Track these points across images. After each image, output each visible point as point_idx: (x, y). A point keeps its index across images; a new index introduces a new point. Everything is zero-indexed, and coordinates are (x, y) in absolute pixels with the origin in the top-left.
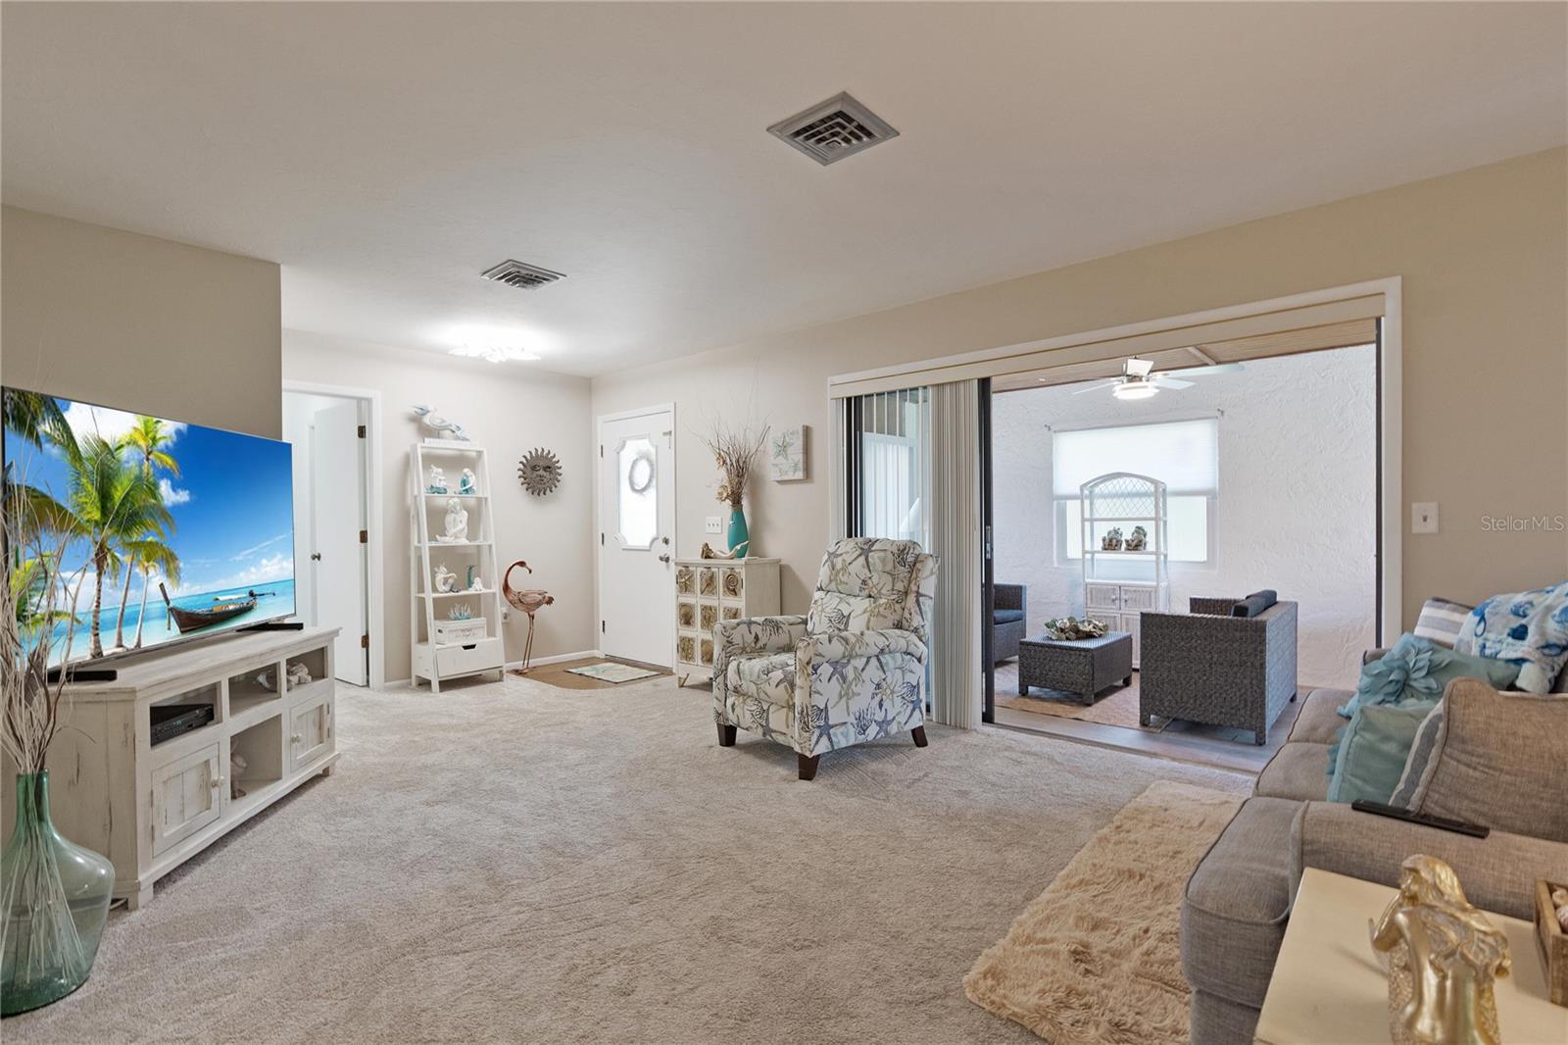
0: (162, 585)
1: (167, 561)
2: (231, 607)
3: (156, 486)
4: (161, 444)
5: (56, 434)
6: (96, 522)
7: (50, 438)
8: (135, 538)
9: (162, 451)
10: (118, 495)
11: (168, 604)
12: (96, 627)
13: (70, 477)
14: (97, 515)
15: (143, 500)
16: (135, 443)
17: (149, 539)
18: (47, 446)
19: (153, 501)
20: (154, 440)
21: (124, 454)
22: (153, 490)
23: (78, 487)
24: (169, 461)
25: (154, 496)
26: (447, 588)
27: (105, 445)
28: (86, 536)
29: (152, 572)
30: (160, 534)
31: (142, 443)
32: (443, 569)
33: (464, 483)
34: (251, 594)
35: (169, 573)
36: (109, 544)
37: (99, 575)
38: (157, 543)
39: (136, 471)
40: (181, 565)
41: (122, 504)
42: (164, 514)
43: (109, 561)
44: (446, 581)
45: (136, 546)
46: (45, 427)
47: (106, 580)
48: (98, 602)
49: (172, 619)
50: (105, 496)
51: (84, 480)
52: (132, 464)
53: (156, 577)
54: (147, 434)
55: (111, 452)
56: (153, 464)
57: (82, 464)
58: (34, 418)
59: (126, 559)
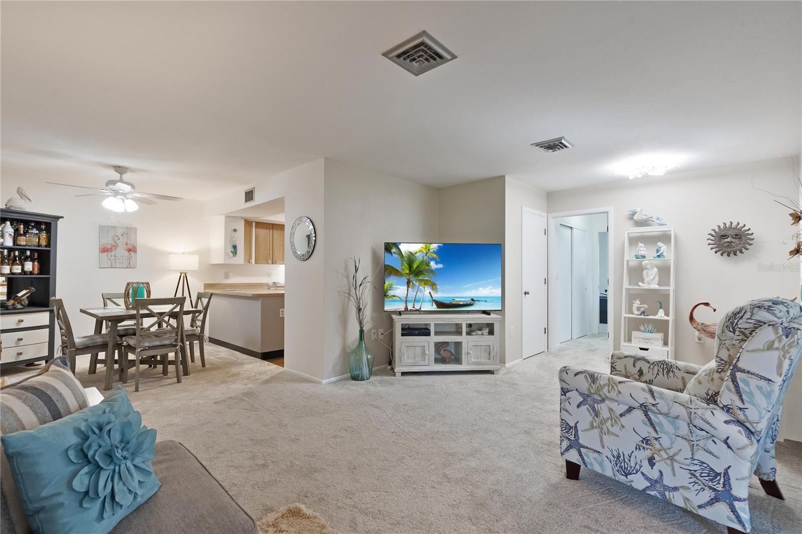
0: (430, 293)
1: (432, 285)
2: (461, 303)
3: (429, 263)
4: (432, 251)
5: (396, 252)
6: (407, 274)
7: (395, 253)
8: (420, 278)
9: (432, 253)
10: (415, 266)
11: (432, 298)
12: (406, 302)
13: (400, 262)
14: (408, 272)
15: (423, 267)
16: (422, 251)
17: (426, 278)
18: (394, 255)
19: (427, 268)
20: (429, 250)
21: (417, 255)
22: (428, 264)
23: (403, 265)
24: (435, 255)
25: (428, 266)
26: (639, 313)
27: (411, 253)
28: (405, 278)
29: (426, 288)
30: (430, 277)
31: (424, 251)
32: (638, 302)
33: (658, 251)
34: (472, 300)
35: (433, 289)
36: (411, 280)
37: (408, 287)
38: (428, 280)
39: (422, 259)
40: (438, 287)
41: (416, 269)
42: (432, 271)
43: (411, 284)
44: (638, 309)
45: (421, 281)
46: (394, 250)
47: (409, 289)
48: (407, 295)
49: (434, 303)
50: (410, 267)
51: (404, 263)
52: (420, 257)
53: (427, 290)
54: (426, 248)
55: (413, 254)
56: (428, 257)
57: (404, 259)
58: (391, 249)
59: (417, 284)
